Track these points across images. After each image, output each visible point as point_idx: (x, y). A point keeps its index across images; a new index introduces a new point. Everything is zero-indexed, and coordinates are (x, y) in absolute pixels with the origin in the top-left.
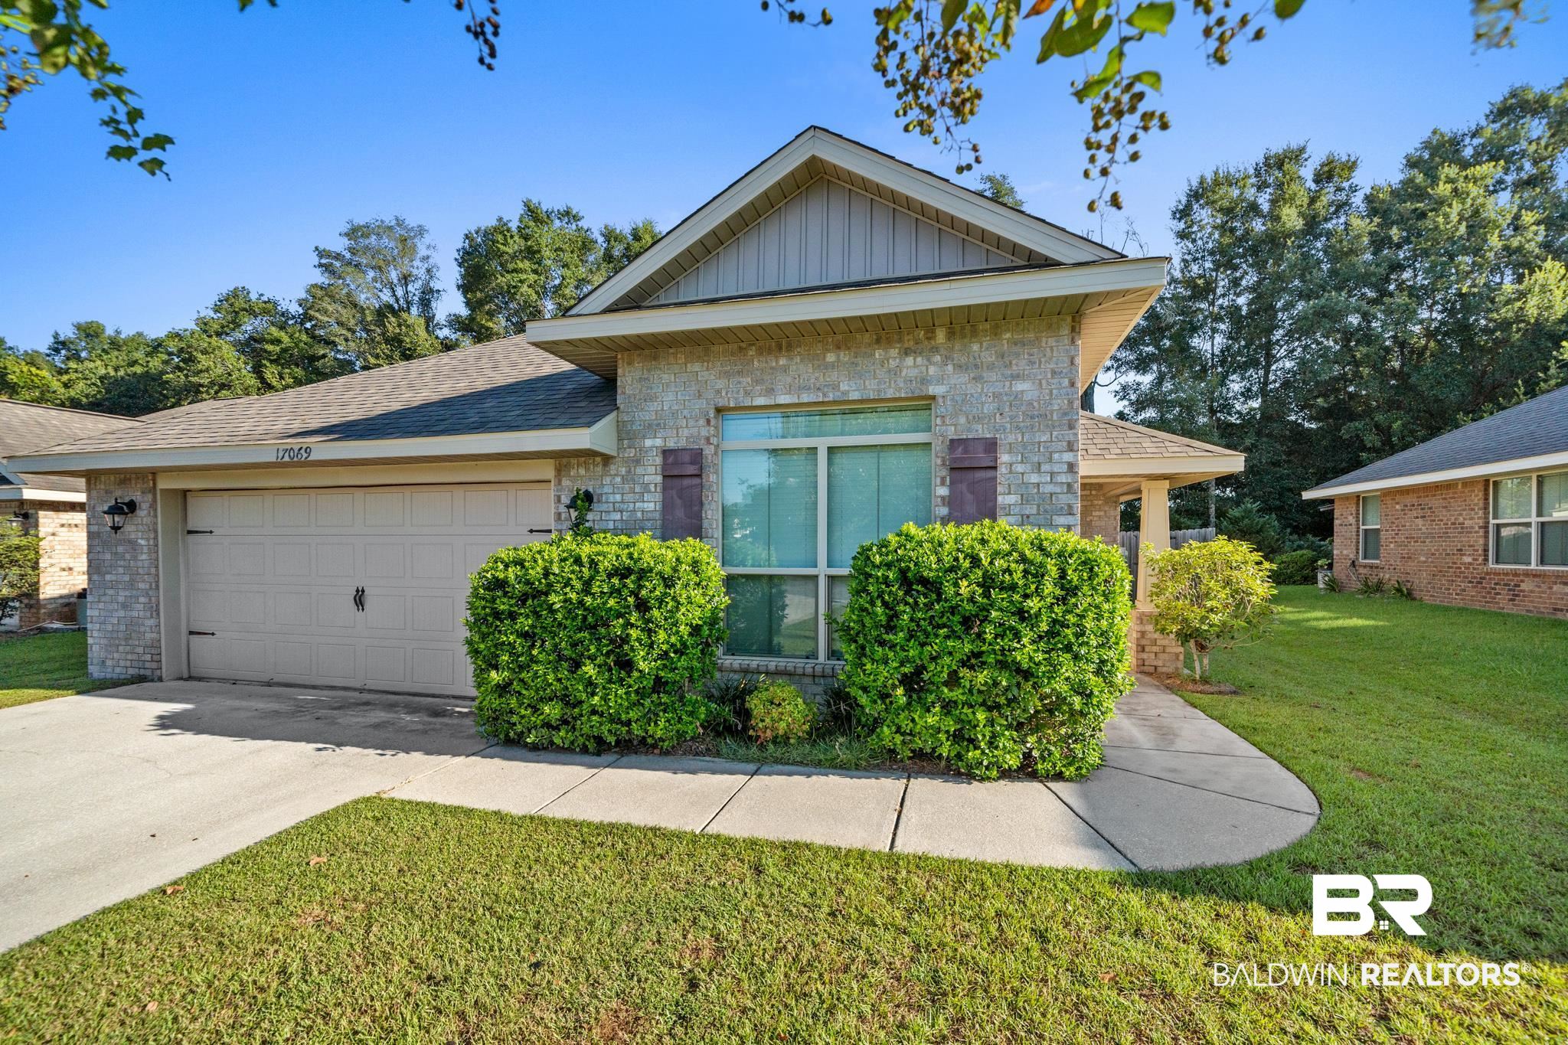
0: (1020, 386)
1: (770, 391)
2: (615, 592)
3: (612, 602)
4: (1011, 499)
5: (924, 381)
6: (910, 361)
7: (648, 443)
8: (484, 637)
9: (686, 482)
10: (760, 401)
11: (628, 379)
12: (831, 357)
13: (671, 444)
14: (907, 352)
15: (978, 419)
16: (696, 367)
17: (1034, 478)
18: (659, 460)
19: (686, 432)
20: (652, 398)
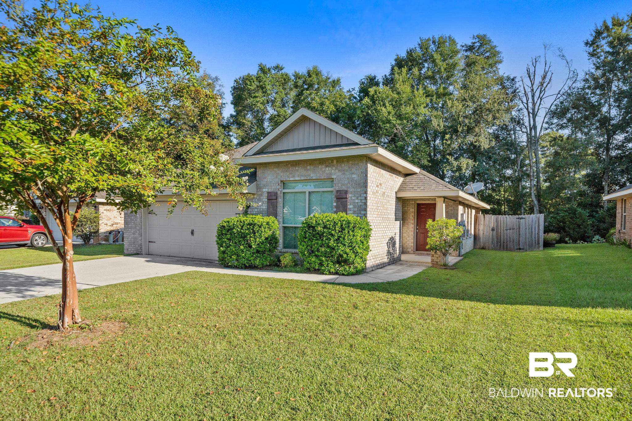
0: (354, 176)
1: (294, 176)
2: (248, 229)
3: (247, 231)
4: (351, 206)
5: (331, 174)
6: (327, 169)
7: (264, 190)
8: (220, 239)
9: (273, 201)
10: (291, 179)
11: (259, 173)
12: (308, 167)
13: (270, 191)
14: (327, 166)
15: (344, 185)
16: (276, 169)
17: (357, 201)
18: (266, 195)
19: (273, 187)
20: (265, 178)
